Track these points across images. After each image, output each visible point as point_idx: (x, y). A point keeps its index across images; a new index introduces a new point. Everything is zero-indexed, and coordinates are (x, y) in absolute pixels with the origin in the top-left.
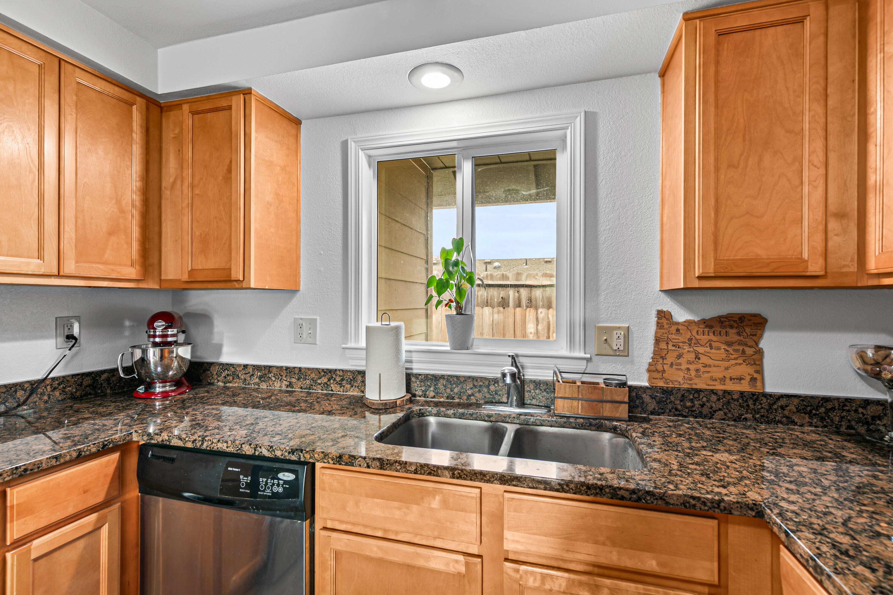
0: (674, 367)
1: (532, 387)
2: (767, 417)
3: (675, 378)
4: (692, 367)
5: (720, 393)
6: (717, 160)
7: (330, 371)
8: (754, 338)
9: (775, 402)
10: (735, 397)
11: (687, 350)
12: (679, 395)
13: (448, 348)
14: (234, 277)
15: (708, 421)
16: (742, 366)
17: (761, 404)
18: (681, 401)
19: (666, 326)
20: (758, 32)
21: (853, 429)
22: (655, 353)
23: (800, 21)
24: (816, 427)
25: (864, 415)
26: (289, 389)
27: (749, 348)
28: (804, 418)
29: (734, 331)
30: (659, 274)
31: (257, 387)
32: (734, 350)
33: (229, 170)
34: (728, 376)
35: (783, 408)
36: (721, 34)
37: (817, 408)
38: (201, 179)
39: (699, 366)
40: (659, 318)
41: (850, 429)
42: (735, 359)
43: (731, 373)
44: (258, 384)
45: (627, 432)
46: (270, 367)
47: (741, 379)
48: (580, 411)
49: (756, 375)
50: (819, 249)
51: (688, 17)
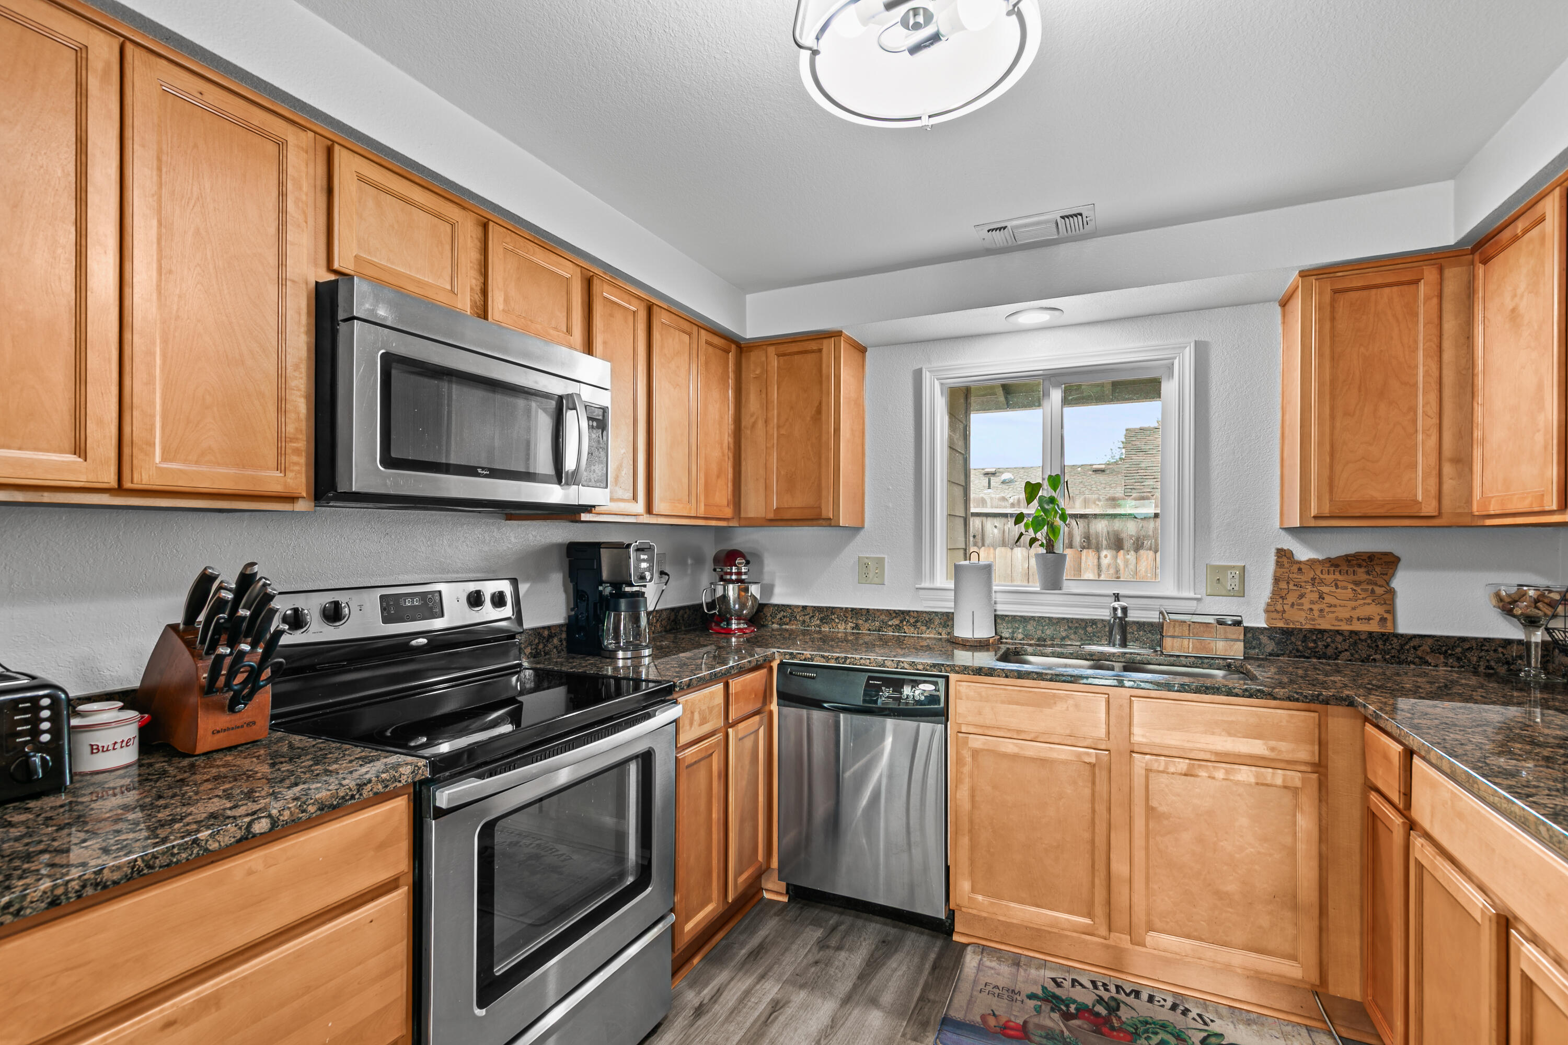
0: (1296, 607)
1: (1135, 628)
2: (1398, 658)
3: (1297, 618)
4: (1316, 607)
5: (1347, 634)
6: (1332, 409)
7: (903, 612)
8: (1384, 577)
9: (1407, 643)
10: (1363, 637)
11: (1310, 589)
12: (1301, 636)
13: (1039, 589)
14: (824, 515)
15: (1331, 662)
16: (1371, 605)
17: (1392, 645)
18: (1303, 642)
19: (1286, 565)
20: (1374, 291)
21: (1493, 669)
22: (1274, 593)
23: (1416, 282)
24: (1452, 667)
25: (1504, 655)
26: (855, 631)
27: (1378, 588)
28: (1439, 658)
29: (1363, 570)
30: (1279, 511)
31: (818, 629)
32: (1362, 590)
33: (819, 411)
34: (1355, 616)
35: (1415, 648)
36: (1335, 292)
37: (1453, 648)
38: (787, 420)
39: (1323, 606)
40: (1278, 557)
41: (1489, 669)
42: (1364, 599)
43: (1361, 612)
44: (819, 626)
45: (1242, 667)
46: (833, 608)
47: (1369, 619)
48: (1190, 650)
49: (1386, 615)
50: (1433, 492)
51: (1305, 274)
